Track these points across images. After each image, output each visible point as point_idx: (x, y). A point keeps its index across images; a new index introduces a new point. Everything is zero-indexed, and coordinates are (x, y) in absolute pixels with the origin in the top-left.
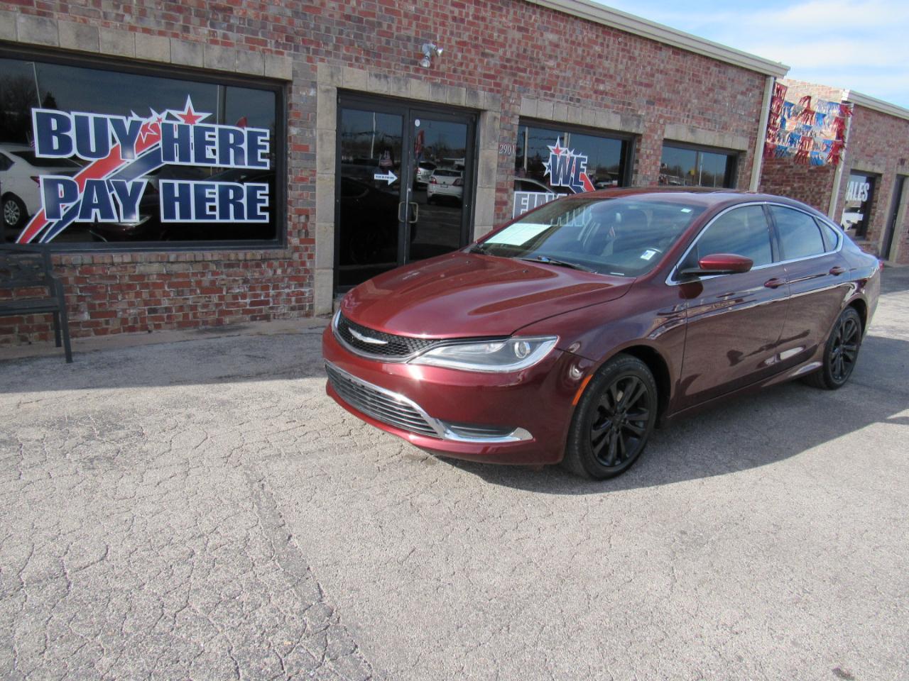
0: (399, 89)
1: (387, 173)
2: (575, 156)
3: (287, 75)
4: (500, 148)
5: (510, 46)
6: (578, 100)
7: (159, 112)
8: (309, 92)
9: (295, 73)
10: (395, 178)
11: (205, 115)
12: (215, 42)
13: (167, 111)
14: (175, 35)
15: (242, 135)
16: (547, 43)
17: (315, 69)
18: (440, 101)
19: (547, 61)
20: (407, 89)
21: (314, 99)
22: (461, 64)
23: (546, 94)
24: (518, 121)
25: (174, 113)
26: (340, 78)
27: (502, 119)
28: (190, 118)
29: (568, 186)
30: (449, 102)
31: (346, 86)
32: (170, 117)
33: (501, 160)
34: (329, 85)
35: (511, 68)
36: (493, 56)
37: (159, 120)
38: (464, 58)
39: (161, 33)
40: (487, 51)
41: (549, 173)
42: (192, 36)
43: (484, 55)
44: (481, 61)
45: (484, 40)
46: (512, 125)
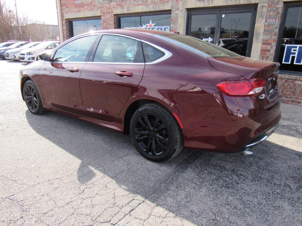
0: (209, 4)
1: (208, 38)
3: (170, 8)
4: (266, 21)
7: (145, 25)
8: (176, 12)
9: (172, 7)
10: (212, 40)
11: (154, 24)
12: (152, 3)
13: (146, 24)
14: (144, 4)
17: (178, 4)
18: (229, 5)
20: (212, 3)
24: (283, 4)
25: (148, 25)
26: (186, 5)
27: (270, 6)
28: (151, 26)
30: (234, 4)
31: (188, 7)
32: (147, 26)
33: (267, 28)
34: (183, 8)
37: (145, 27)
39: (141, 4)
42: (147, 3)
46: (277, 8)
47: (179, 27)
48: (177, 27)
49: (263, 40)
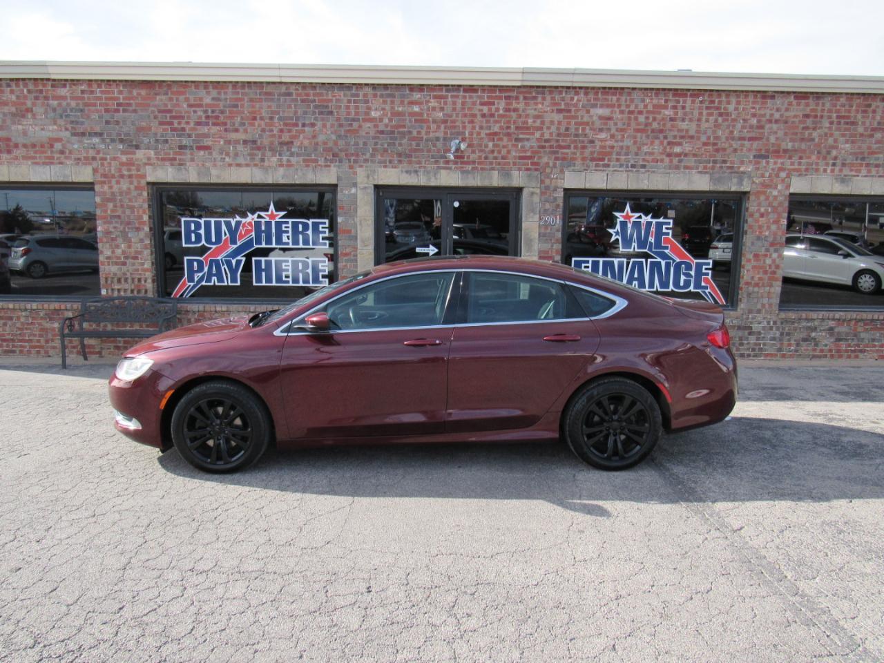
0: (429, 179)
1: (429, 247)
2: (654, 221)
3: (334, 181)
4: (540, 219)
5: (549, 128)
6: (644, 167)
7: (253, 214)
8: (350, 191)
9: (339, 178)
10: (436, 250)
11: (282, 214)
12: (281, 165)
13: (258, 213)
14: (256, 165)
15: (308, 225)
16: (595, 118)
17: (355, 173)
18: (470, 185)
19: (597, 134)
20: (436, 179)
21: (355, 195)
22: (493, 152)
23: (597, 165)
24: (562, 193)
25: (262, 214)
26: (376, 177)
27: (542, 193)
28: (272, 216)
29: (646, 250)
30: (480, 184)
31: (381, 183)
32: (260, 217)
33: (543, 231)
34: (367, 183)
35: (551, 147)
36: (528, 140)
37: (253, 219)
38: (494, 146)
39: (247, 165)
40: (521, 136)
41: (617, 240)
42: (266, 164)
43: (517, 140)
44: (516, 146)
45: (517, 128)
46: (555, 199)
47: (361, 224)
48: (356, 224)
49: (540, 252)
